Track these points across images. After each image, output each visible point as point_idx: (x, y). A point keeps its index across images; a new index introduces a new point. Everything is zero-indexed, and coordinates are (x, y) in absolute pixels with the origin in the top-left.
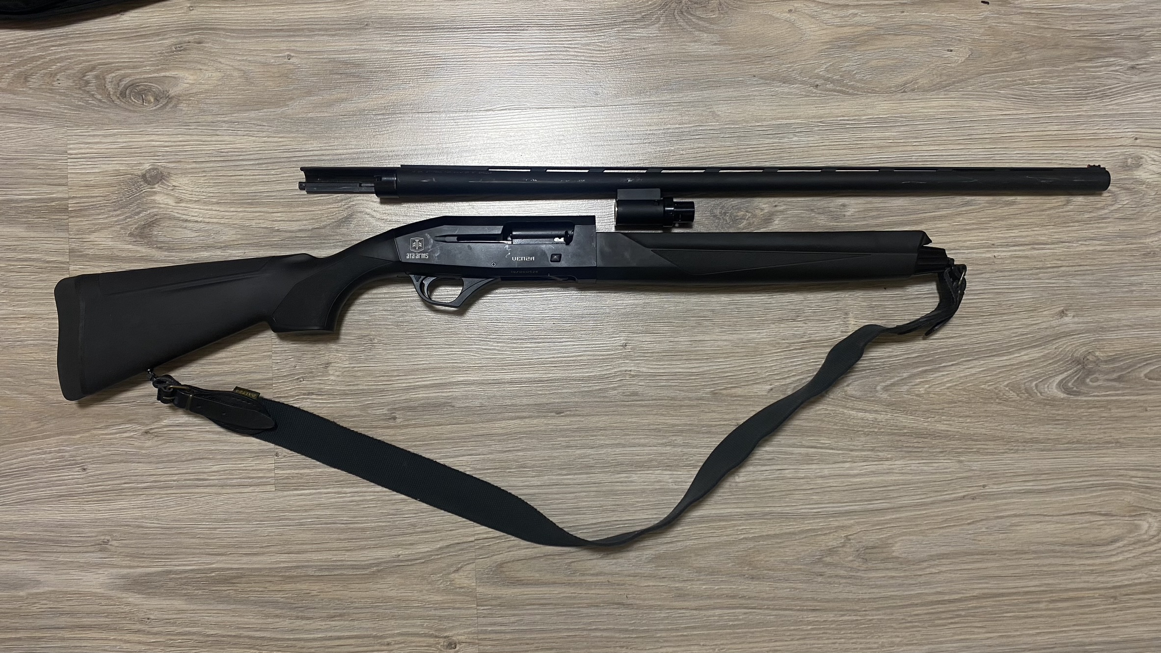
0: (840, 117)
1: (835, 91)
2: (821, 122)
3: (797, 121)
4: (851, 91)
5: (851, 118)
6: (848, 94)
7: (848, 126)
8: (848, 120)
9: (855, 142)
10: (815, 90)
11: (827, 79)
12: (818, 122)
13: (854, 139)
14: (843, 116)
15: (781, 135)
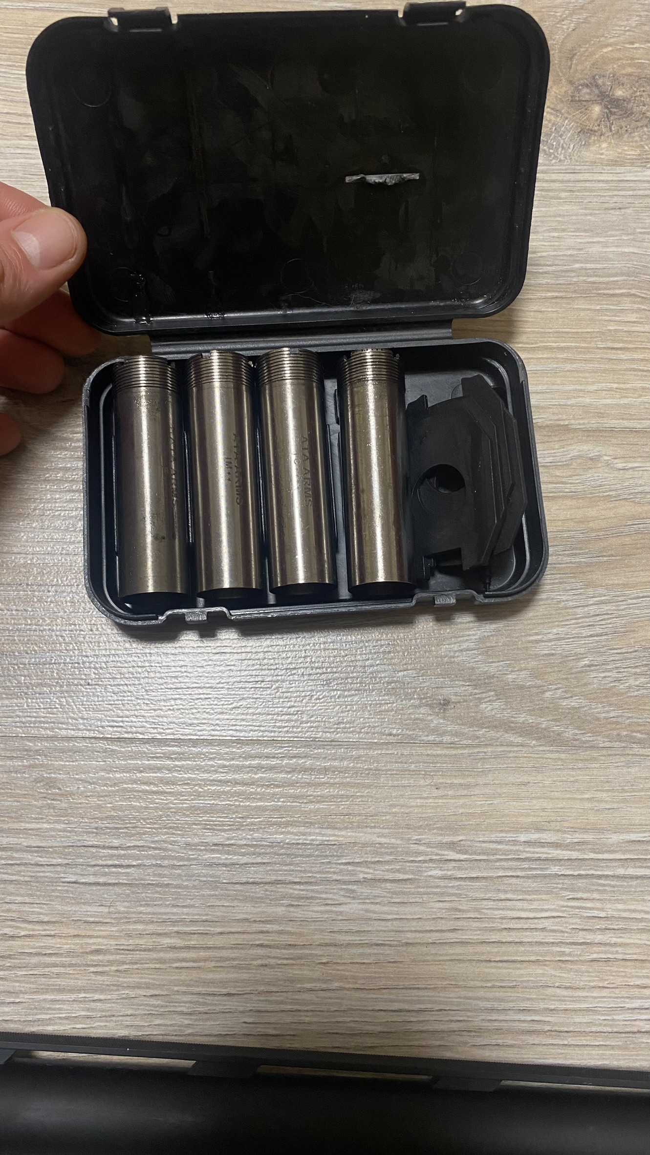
0: (526, 829)
1: (507, 726)
2: (452, 846)
3: (363, 836)
4: (570, 733)
5: (569, 838)
6: (557, 741)
7: (555, 869)
8: (556, 845)
9: (581, 937)
10: (435, 721)
11: (482, 682)
12: (441, 845)
13: (577, 923)
14: (539, 829)
15: (295, 890)
